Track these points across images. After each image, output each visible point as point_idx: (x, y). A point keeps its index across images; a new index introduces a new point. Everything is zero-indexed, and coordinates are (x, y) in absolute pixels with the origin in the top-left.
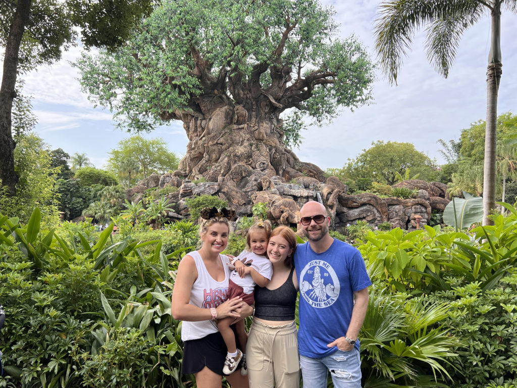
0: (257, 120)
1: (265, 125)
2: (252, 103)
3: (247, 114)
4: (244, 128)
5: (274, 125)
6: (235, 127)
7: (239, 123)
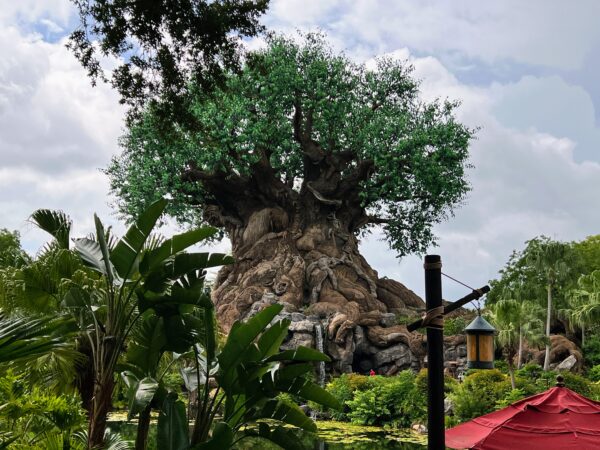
0: (302, 224)
1: (312, 231)
2: (294, 203)
4: (281, 237)
6: (272, 235)
7: (276, 230)
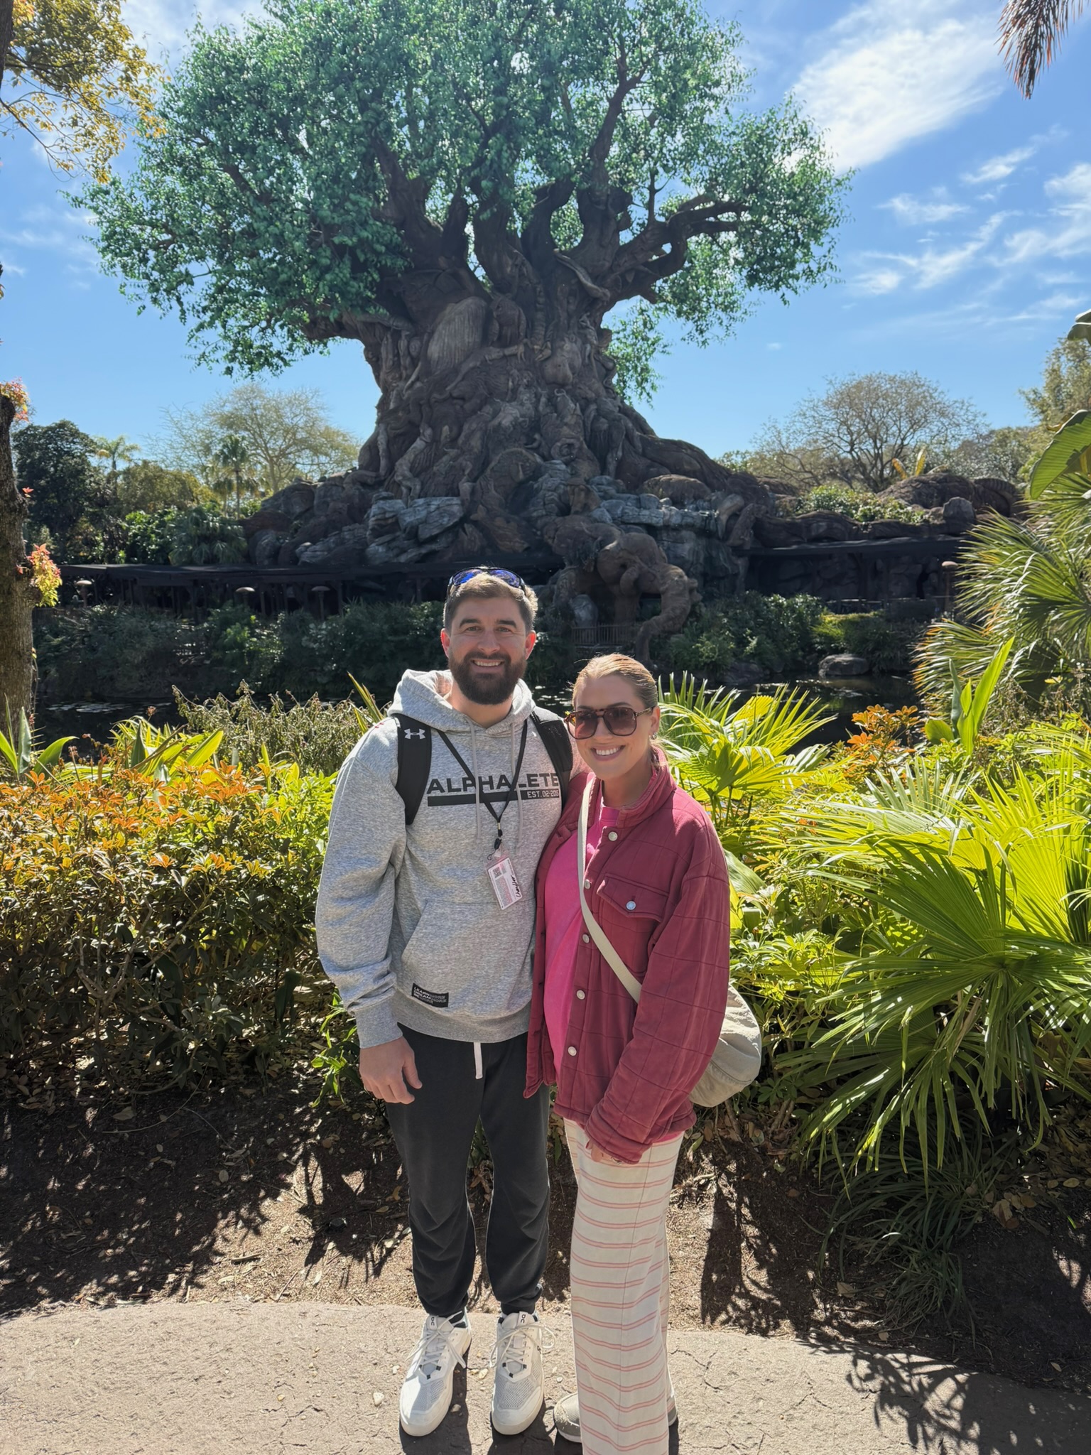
0: (549, 333)
1: (567, 346)
2: (534, 289)
3: (523, 318)
4: (515, 355)
5: (592, 344)
6: (495, 353)
7: (503, 342)
